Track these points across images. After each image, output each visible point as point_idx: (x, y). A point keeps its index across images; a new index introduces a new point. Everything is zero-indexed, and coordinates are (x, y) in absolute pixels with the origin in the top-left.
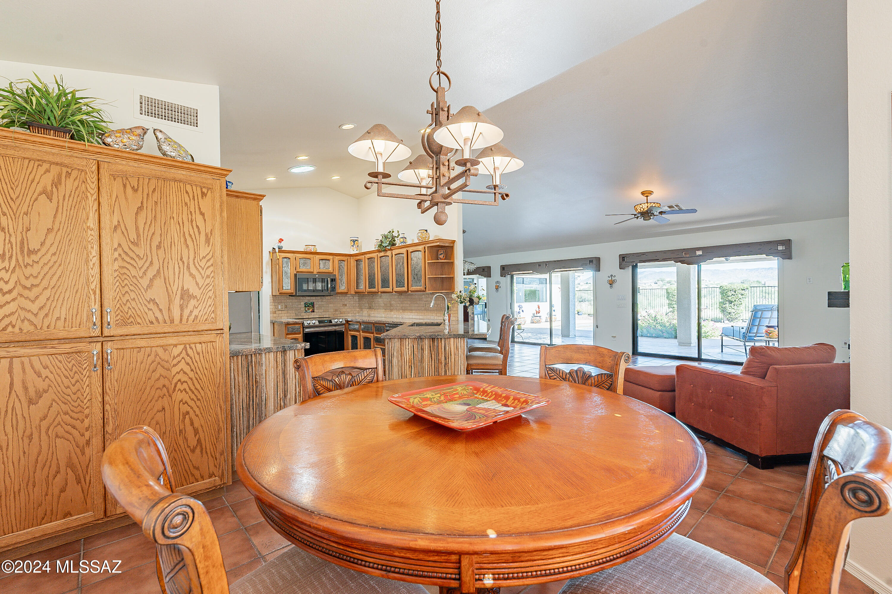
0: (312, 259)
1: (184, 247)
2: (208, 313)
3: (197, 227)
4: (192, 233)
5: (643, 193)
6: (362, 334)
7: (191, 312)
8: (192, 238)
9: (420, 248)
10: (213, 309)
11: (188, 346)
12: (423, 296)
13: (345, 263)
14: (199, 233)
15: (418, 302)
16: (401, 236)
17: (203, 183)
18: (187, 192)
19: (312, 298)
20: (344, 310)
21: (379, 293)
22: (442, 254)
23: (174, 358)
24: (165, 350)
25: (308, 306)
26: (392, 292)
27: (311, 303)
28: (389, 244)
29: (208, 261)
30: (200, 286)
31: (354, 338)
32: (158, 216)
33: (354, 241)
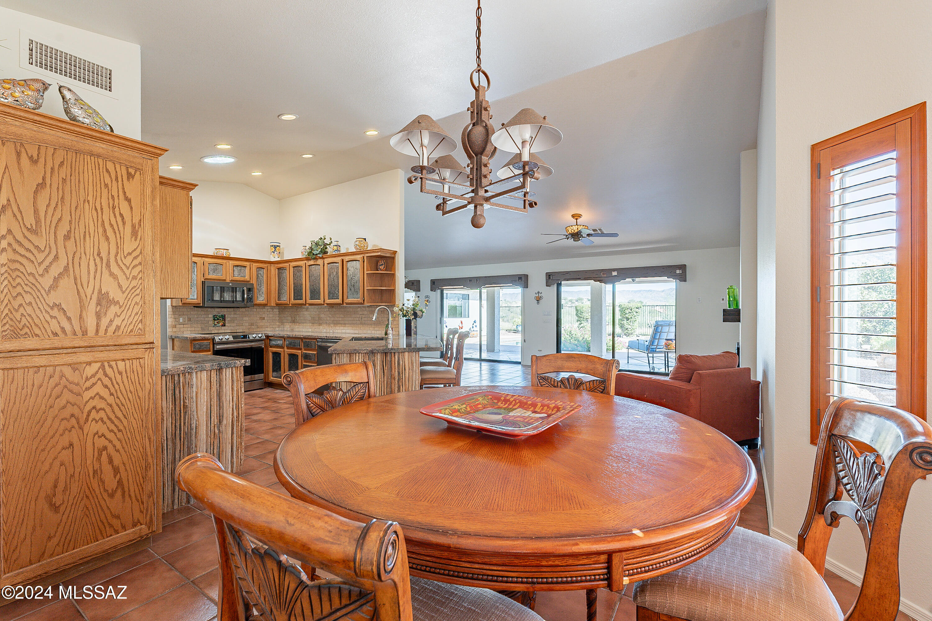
0: (224, 265)
1: (102, 239)
2: (134, 322)
3: (121, 215)
4: (113, 222)
5: (573, 216)
6: (286, 350)
7: (111, 321)
8: (114, 229)
9: (358, 257)
10: (140, 318)
11: (106, 364)
12: (359, 309)
13: (265, 271)
14: (124, 223)
15: (353, 316)
16: (335, 243)
17: (130, 162)
18: (107, 171)
19: (223, 310)
20: (261, 324)
21: (307, 305)
22: (383, 264)
23: (87, 379)
24: (74, 370)
25: (218, 319)
26: (324, 305)
27: (222, 316)
28: (321, 251)
29: (135, 258)
30: (124, 290)
31: (277, 356)
32: (67, 197)
33: (275, 247)
